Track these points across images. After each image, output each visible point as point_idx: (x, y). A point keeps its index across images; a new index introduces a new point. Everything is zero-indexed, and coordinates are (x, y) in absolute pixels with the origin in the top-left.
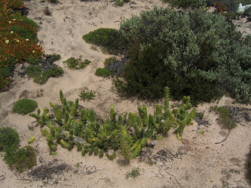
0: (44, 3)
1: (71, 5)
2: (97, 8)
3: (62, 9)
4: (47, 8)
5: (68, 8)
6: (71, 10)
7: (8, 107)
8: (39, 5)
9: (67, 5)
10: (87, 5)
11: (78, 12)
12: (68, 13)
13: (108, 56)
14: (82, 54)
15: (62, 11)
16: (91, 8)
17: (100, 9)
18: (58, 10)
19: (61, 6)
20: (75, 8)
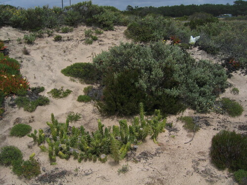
0: (22, 45)
1: (46, 45)
2: (70, 47)
3: (38, 48)
4: (25, 48)
5: (43, 48)
6: (47, 49)
7: (5, 132)
8: (18, 46)
9: (42, 45)
10: (60, 45)
11: (53, 51)
12: (44, 52)
13: (86, 86)
14: (63, 85)
15: (38, 50)
16: (64, 47)
17: (72, 47)
18: (35, 50)
19: (38, 46)
20: (50, 47)
